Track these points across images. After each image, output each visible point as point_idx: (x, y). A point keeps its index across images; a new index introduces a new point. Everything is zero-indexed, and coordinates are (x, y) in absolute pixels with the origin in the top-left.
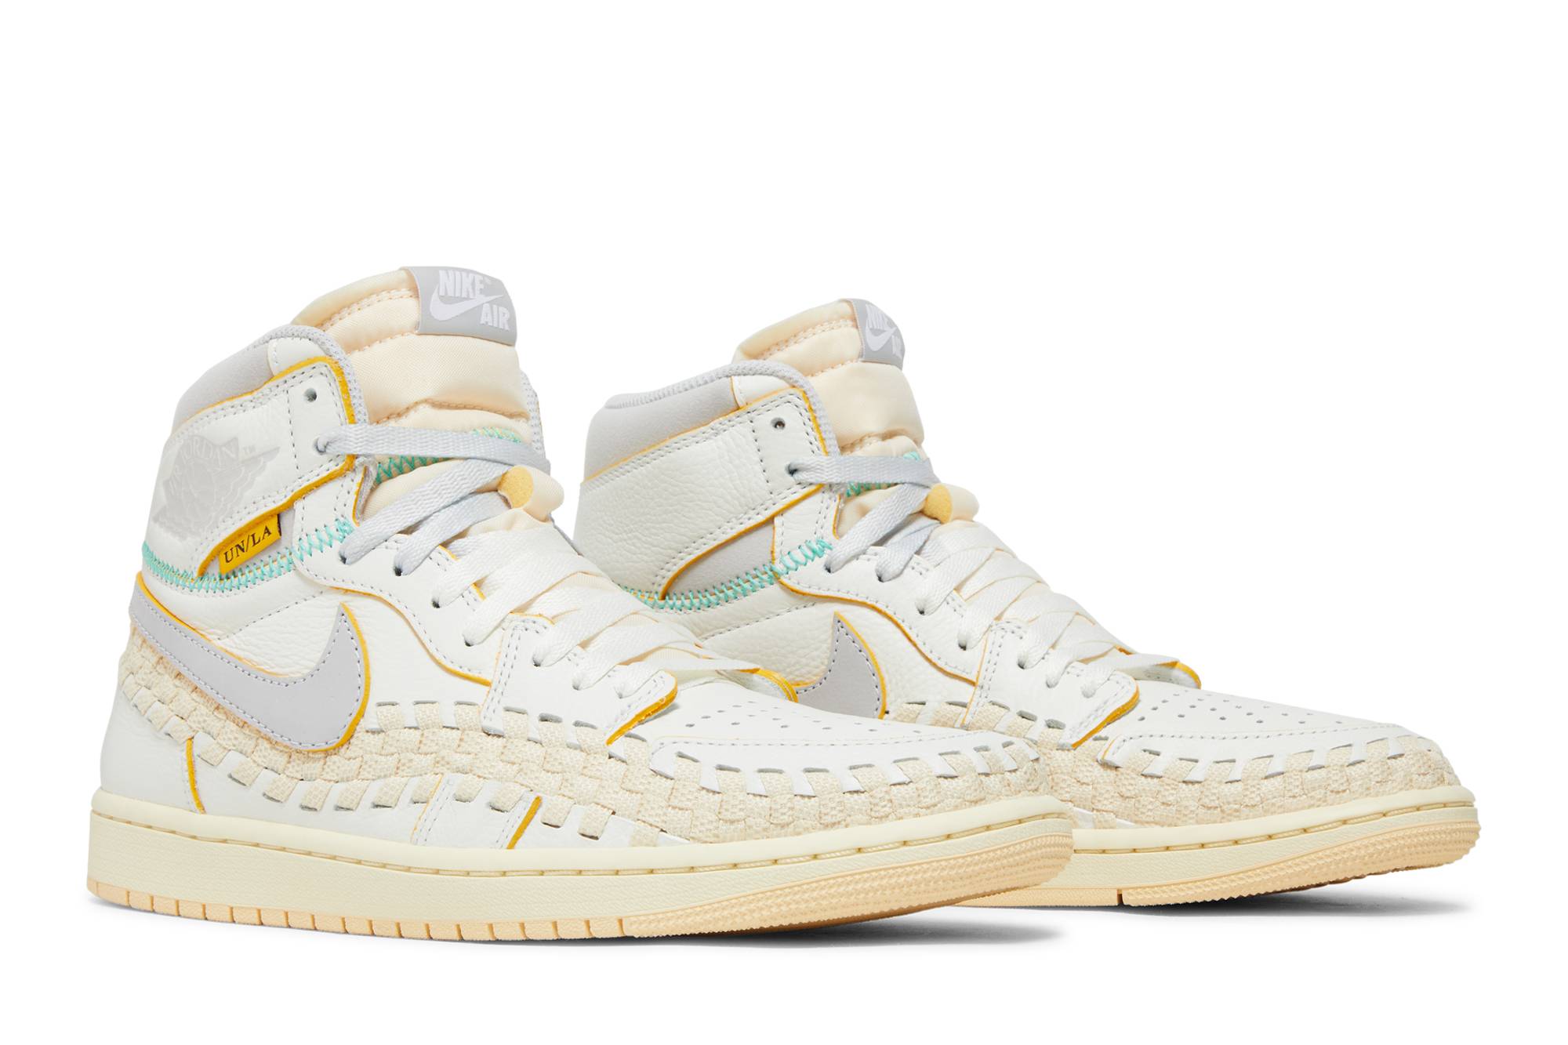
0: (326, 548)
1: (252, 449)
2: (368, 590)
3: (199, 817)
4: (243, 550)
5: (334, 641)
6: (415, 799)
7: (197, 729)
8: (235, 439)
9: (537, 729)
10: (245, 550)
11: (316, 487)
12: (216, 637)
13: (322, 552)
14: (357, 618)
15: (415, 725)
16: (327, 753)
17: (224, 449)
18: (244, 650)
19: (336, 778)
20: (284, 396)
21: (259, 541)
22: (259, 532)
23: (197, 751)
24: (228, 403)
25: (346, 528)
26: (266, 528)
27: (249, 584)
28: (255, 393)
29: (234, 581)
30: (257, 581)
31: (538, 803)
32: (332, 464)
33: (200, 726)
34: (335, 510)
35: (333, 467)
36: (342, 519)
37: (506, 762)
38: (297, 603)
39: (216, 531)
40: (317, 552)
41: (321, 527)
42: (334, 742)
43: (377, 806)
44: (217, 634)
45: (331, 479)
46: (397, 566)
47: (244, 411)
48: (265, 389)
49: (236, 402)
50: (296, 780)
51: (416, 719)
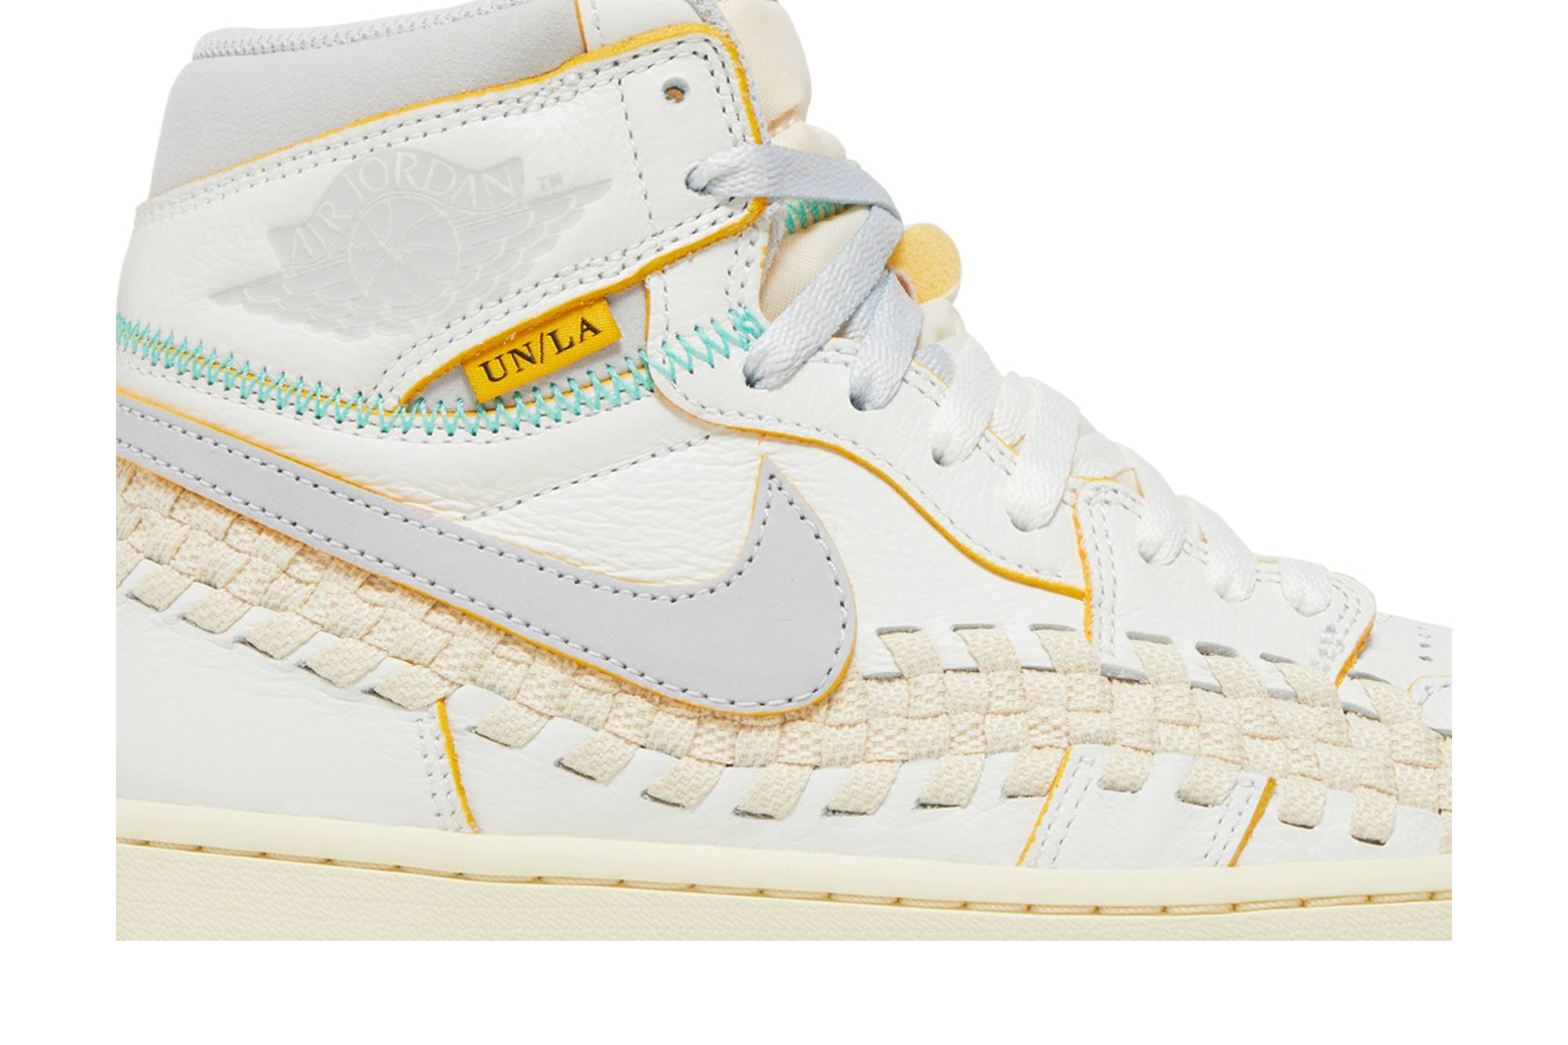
0: (718, 359)
1: (556, 179)
2: (812, 435)
3: (467, 839)
4: (531, 360)
5: (764, 523)
6: (1011, 791)
7: (460, 681)
8: (515, 161)
9: (1200, 669)
10: (538, 358)
11: (693, 252)
12: (460, 515)
13: (713, 367)
14: (796, 484)
15: (972, 664)
16: (785, 720)
17: (486, 177)
18: (545, 539)
19: (814, 760)
20: (613, 90)
21: (571, 345)
22: (569, 329)
23: (459, 720)
24: (492, 96)
25: (749, 324)
26: (584, 322)
27: (544, 421)
28: (546, 79)
29: (501, 415)
30: (565, 416)
31: (1270, 789)
32: (724, 211)
33: (466, 676)
34: (727, 293)
35: (725, 219)
36: (741, 311)
37: (1173, 722)
38: (653, 456)
39: (460, 326)
40: (701, 368)
41: (704, 323)
42: (804, 698)
43: (924, 806)
44: (461, 511)
45: (718, 240)
46: (855, 393)
47: (524, 111)
48: (570, 74)
49: (511, 93)
50: (720, 767)
51: (971, 654)
